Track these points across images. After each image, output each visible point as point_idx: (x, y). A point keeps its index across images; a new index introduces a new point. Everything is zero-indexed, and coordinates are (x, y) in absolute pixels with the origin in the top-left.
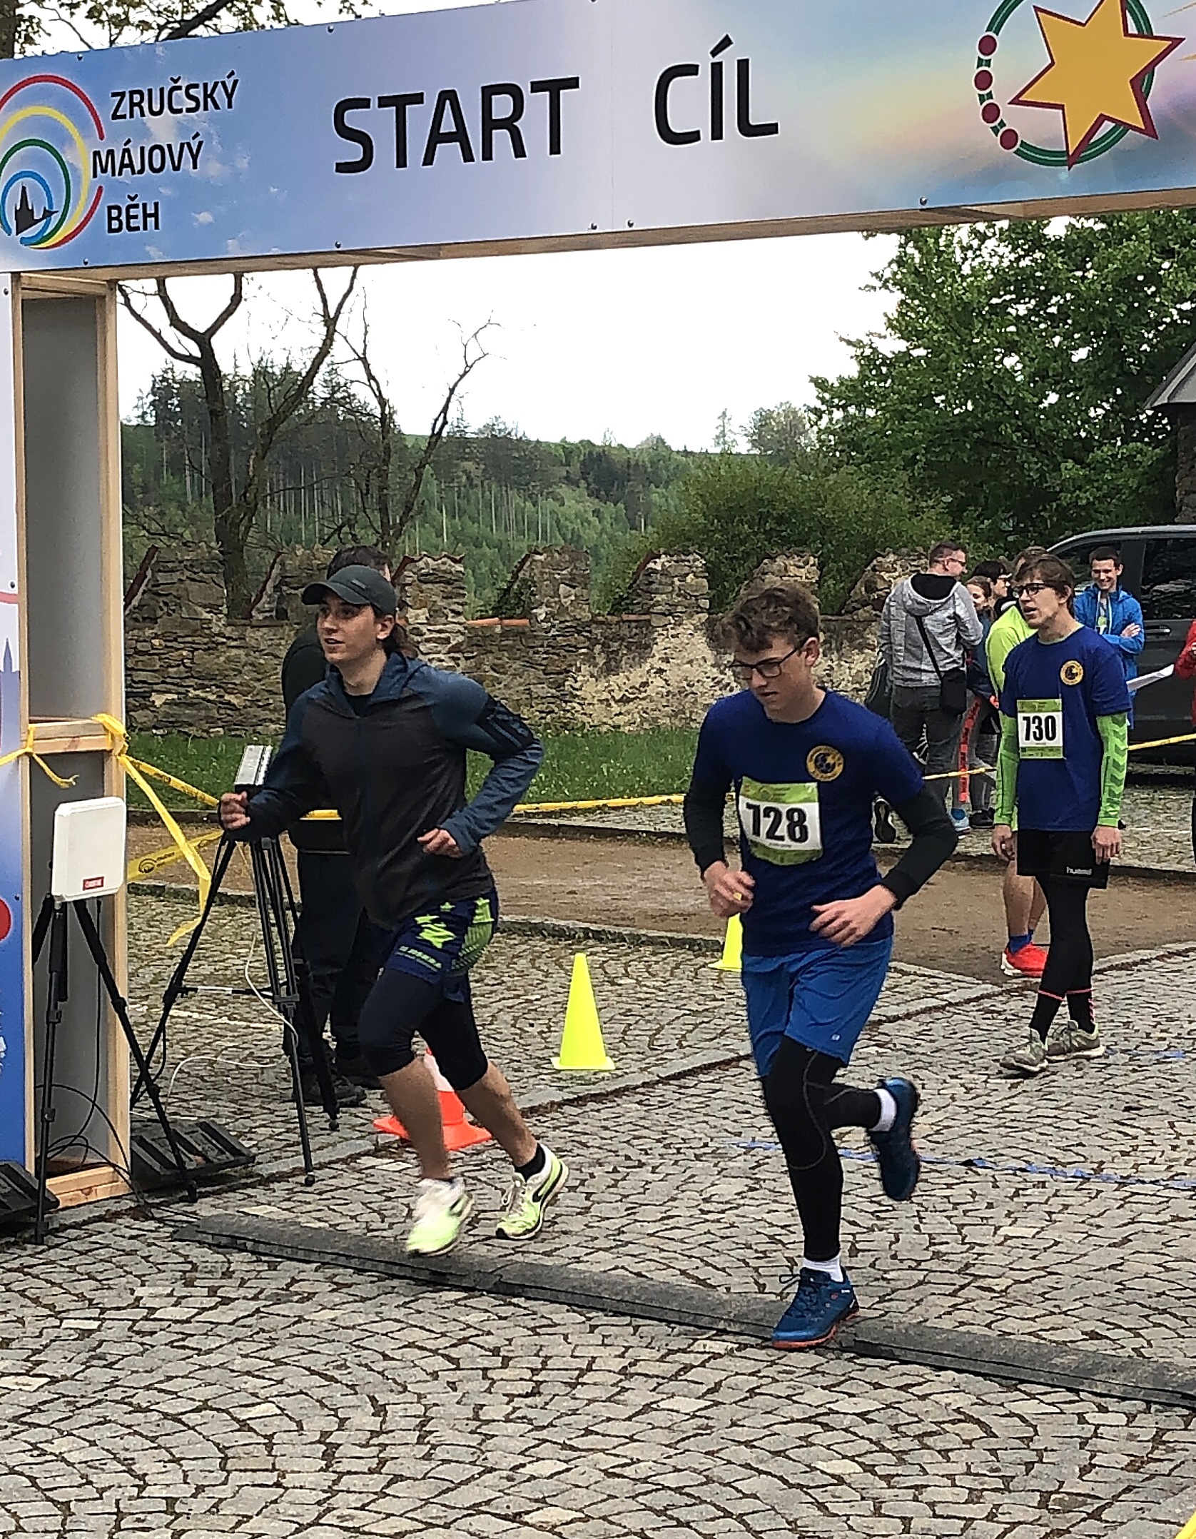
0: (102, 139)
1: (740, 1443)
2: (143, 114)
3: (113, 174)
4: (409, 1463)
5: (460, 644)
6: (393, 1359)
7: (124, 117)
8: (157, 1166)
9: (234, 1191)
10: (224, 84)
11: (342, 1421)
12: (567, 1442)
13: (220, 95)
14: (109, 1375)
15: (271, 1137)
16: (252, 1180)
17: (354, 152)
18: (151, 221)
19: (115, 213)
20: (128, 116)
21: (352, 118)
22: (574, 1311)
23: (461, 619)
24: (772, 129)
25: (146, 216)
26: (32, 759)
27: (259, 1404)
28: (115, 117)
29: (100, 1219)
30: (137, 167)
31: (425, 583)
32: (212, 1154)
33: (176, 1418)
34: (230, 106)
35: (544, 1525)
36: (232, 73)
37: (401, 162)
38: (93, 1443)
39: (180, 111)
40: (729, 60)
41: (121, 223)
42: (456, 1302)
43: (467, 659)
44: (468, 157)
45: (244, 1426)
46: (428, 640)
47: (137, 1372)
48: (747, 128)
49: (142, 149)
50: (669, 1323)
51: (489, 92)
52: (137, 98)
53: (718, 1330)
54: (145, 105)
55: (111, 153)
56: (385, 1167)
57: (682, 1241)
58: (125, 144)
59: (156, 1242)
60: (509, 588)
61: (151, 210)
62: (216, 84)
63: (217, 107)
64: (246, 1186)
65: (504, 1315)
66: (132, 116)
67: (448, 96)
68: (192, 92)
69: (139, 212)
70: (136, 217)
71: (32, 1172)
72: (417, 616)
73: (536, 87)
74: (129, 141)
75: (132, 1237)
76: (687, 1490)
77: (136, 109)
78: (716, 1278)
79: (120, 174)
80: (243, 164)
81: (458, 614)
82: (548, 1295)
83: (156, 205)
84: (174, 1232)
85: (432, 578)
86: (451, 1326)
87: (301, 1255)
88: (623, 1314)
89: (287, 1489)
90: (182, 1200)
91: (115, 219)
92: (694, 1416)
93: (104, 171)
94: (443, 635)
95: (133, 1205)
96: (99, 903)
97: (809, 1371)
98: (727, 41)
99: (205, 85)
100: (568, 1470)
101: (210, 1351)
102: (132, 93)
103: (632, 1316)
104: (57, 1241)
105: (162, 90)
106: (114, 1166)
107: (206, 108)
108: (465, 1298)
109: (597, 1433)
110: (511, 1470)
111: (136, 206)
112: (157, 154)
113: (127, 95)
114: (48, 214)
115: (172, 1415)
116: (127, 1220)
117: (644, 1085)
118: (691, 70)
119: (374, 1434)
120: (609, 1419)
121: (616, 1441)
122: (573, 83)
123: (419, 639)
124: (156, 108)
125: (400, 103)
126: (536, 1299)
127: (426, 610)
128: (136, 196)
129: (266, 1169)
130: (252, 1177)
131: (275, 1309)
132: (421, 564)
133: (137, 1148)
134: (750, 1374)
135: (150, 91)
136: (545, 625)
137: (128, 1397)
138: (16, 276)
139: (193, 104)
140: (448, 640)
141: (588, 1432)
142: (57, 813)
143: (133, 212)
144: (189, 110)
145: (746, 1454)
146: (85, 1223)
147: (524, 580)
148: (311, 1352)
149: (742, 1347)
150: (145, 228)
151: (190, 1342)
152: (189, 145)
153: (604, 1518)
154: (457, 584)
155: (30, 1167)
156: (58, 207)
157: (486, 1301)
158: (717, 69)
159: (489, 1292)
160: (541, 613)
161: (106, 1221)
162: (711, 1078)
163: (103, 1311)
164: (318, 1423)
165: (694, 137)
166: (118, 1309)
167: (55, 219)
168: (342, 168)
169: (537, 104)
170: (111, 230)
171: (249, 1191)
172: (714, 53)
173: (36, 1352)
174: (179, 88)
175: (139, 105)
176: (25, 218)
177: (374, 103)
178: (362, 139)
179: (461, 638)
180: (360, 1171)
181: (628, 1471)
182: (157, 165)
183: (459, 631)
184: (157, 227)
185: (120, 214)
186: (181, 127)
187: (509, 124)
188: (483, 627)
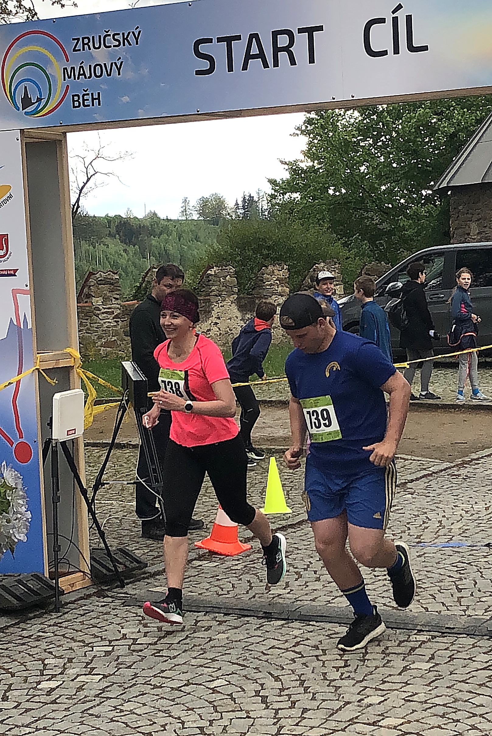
0: (68, 61)
1: (460, 682)
3: (75, 79)
4: (307, 702)
5: (119, 313)
6: (268, 655)
7: (80, 50)
8: (104, 571)
9: (139, 581)
10: (133, 33)
11: (262, 685)
12: (377, 687)
13: (131, 38)
14: (131, 672)
15: (144, 554)
16: (147, 575)
17: (205, 65)
18: (96, 102)
19: (76, 98)
20: (82, 49)
21: (203, 49)
22: (343, 626)
23: (119, 302)
24: (425, 48)
25: (93, 99)
26: (39, 371)
27: (213, 680)
28: (74, 50)
29: (81, 598)
30: (88, 75)
31: (101, 284)
32: (128, 563)
33: (178, 690)
34: (137, 44)
35: (390, 726)
36: (138, 27)
37: (230, 69)
38: (144, 705)
39: (110, 47)
40: (401, 16)
41: (79, 103)
42: (282, 625)
43: (122, 321)
44: (266, 65)
45: (214, 691)
46: (103, 313)
47: (144, 669)
48: (412, 48)
49: (90, 66)
50: (392, 628)
51: (275, 34)
52: (86, 41)
53: (418, 630)
54: (91, 44)
55: (73, 68)
56: (206, 565)
57: (374, 590)
58: (81, 64)
59: (117, 607)
60: (141, 286)
61: (96, 96)
62: (129, 33)
63: (130, 45)
64: (144, 578)
65: (310, 630)
66: (84, 50)
68: (116, 37)
69: (89, 97)
70: (88, 100)
71: (48, 576)
72: (97, 301)
73: (301, 31)
74: (83, 62)
75: (102, 606)
77: (86, 46)
79: (78, 79)
80: (145, 72)
81: (117, 299)
83: (99, 93)
84: (124, 602)
85: (104, 282)
86: (287, 637)
87: (193, 609)
89: (254, 719)
90: (117, 587)
91: (76, 101)
92: (430, 671)
93: (69, 77)
94: (110, 310)
95: (96, 591)
96: (73, 442)
98: (400, 6)
99: (123, 34)
100: (386, 700)
101: (175, 657)
102: (83, 39)
104: (66, 610)
105: (100, 36)
106: (83, 572)
107: (124, 45)
108: (286, 624)
109: (389, 682)
110: (358, 702)
111: (88, 94)
112: (98, 68)
113: (81, 39)
114: (39, 100)
115: (175, 688)
116: (96, 598)
118: (383, 21)
119: (282, 690)
120: (390, 675)
121: (401, 685)
122: (320, 28)
123: (99, 312)
124: (97, 46)
125: (229, 40)
126: (322, 622)
127: (101, 298)
128: (87, 89)
129: (151, 569)
130: (146, 574)
131: (195, 635)
132: (98, 275)
133: (93, 563)
134: (445, 649)
135: (93, 37)
137: (148, 681)
138: (22, 131)
139: (117, 43)
140: (113, 313)
141: (384, 682)
142: (54, 398)
143: (85, 97)
144: (114, 46)
145: (466, 687)
146: (76, 600)
147: (148, 281)
148: (226, 654)
149: (433, 637)
150: (93, 105)
151: (164, 653)
152: (115, 63)
153: (418, 721)
154: (116, 285)
155: (46, 574)
156: (45, 96)
157: (297, 624)
158: (395, 20)
159: (296, 620)
163: (110, 641)
164: (251, 687)
165: (385, 53)
166: (117, 640)
167: (43, 102)
168: (198, 73)
169: (302, 40)
170: (74, 107)
171: (149, 581)
172: (393, 12)
173: (88, 663)
174: (110, 35)
175: (87, 44)
176: (26, 102)
177: (215, 40)
178: (210, 59)
179: (119, 311)
180: (195, 568)
181: (415, 698)
182: (98, 74)
183: (118, 308)
184: (99, 104)
185: (79, 99)
186: (110, 54)
187: (286, 49)
188: (129, 305)
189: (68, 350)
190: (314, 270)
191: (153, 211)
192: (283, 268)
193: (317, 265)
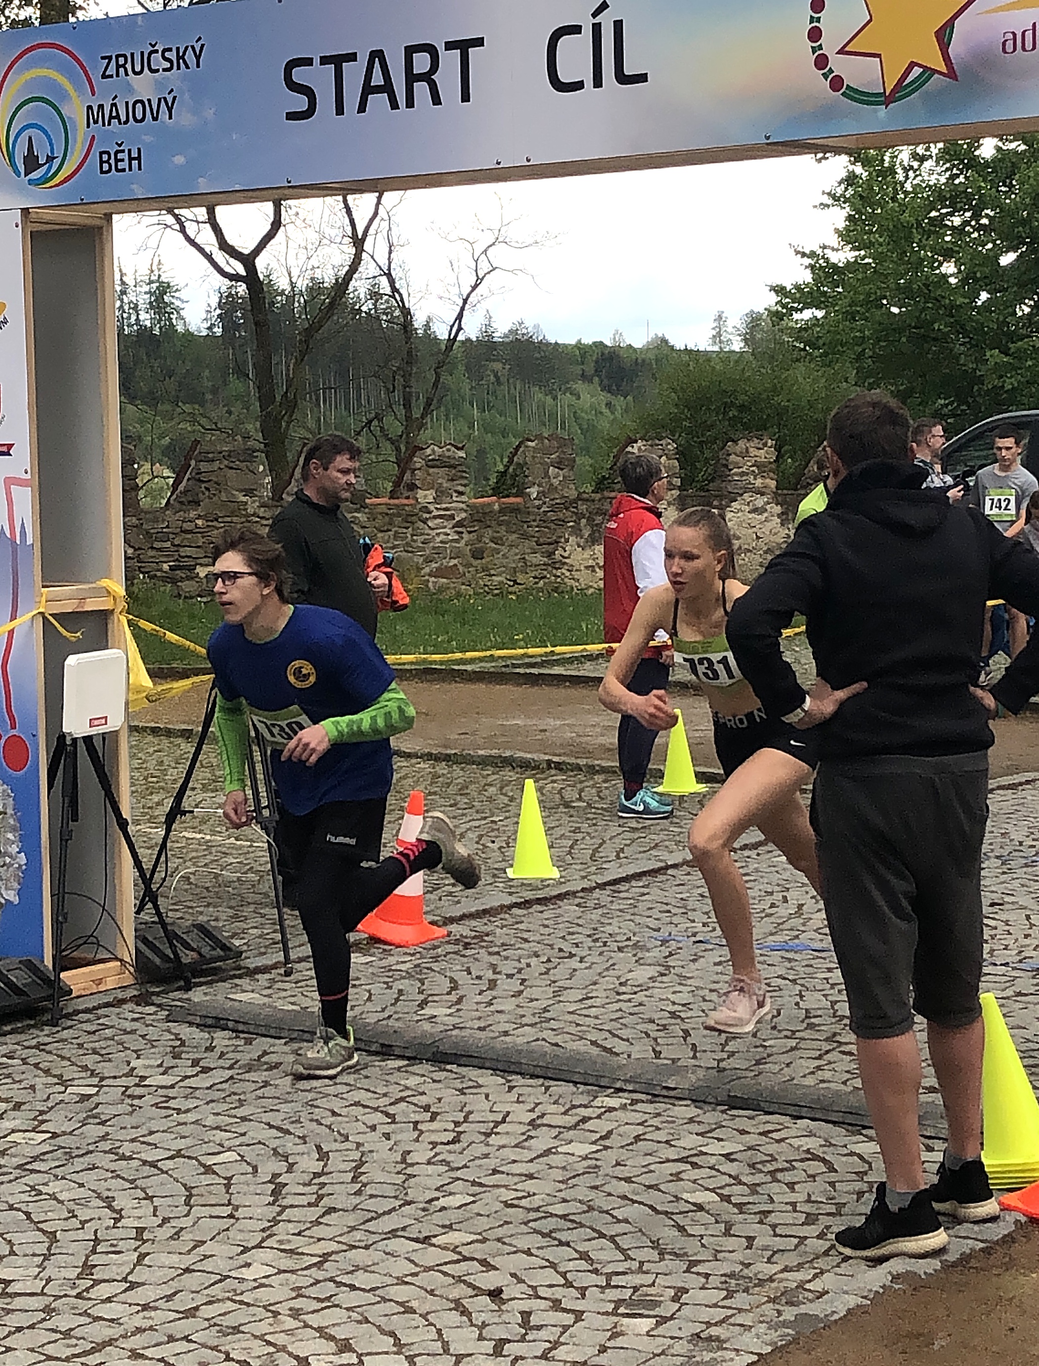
0: (93, 95)
1: (621, 1179)
2: (127, 74)
4: (343, 1198)
5: (464, 519)
6: (340, 1115)
7: (111, 76)
8: (157, 961)
9: (224, 981)
10: (193, 47)
11: (291, 1165)
12: (477, 1180)
13: (190, 57)
16: (240, 972)
17: (301, 103)
18: (135, 163)
21: (298, 75)
22: (497, 1075)
23: (464, 498)
24: (642, 78)
25: (131, 159)
26: (44, 618)
27: (219, 1153)
28: (104, 76)
29: (107, 1005)
30: (123, 118)
31: (433, 467)
32: (205, 950)
33: (153, 1164)
34: (198, 66)
35: (448, 1246)
36: (200, 38)
37: (340, 111)
38: (81, 1185)
39: (158, 71)
40: (606, 21)
42: (399, 1069)
43: (470, 532)
44: (394, 105)
45: (209, 1170)
46: (435, 517)
48: (622, 78)
49: (127, 103)
50: (575, 1083)
51: (410, 51)
52: (121, 61)
53: (616, 1089)
54: (129, 66)
57: (596, 1017)
59: (153, 1023)
60: (506, 471)
61: (135, 154)
62: (186, 48)
63: (187, 67)
64: (235, 977)
65: (437, 1079)
66: (118, 75)
67: (377, 55)
68: (167, 54)
69: (124, 156)
70: (122, 160)
71: (51, 967)
72: (425, 496)
73: (449, 46)
74: (116, 97)
75: (134, 1020)
76: (571, 1217)
77: (122, 70)
78: (620, 1046)
79: (109, 124)
80: (210, 113)
81: (461, 493)
82: (476, 1062)
83: (139, 150)
84: (169, 1015)
85: (438, 463)
86: (393, 1089)
87: (272, 1032)
88: (538, 1077)
89: (238, 1219)
90: (179, 989)
92: (584, 1159)
93: (96, 122)
94: (448, 513)
95: (136, 993)
96: (104, 739)
97: (688, 1121)
99: (178, 49)
100: (474, 1202)
101: (188, 1111)
102: (118, 56)
103: (545, 1078)
104: (70, 1023)
105: (142, 53)
106: (121, 960)
107: (179, 68)
108: (407, 1065)
109: (503, 1173)
111: (123, 151)
112: (139, 107)
113: (114, 58)
114: (50, 159)
115: (150, 1162)
116: (130, 1006)
117: (583, 890)
118: (576, 30)
119: (316, 1175)
120: (514, 1161)
121: (516, 1179)
122: (479, 42)
123: (428, 516)
124: (138, 68)
125: (338, 61)
126: (466, 1066)
127: (433, 492)
129: (252, 963)
130: (240, 969)
131: (247, 1076)
132: (429, 451)
134: (638, 1124)
135: (132, 54)
136: (537, 503)
137: (115, 1148)
138: (25, 211)
139: (168, 65)
140: (452, 517)
141: (495, 1172)
143: (120, 156)
144: (164, 70)
145: (624, 1188)
146: (95, 1008)
148: (272, 1110)
149: (634, 1102)
151: (172, 1104)
152: (165, 99)
154: (460, 468)
155: (48, 962)
156: (59, 153)
157: (425, 1068)
158: (597, 28)
159: (427, 1060)
160: (533, 492)
161: (113, 1006)
162: (641, 884)
163: (102, 1079)
164: (271, 1167)
165: (579, 85)
166: (115, 1077)
167: (56, 163)
168: (291, 116)
169: (450, 60)
171: (237, 981)
172: (594, 15)
173: (42, 1113)
174: (157, 52)
175: (124, 66)
176: (31, 163)
177: (317, 62)
178: (308, 92)
179: (464, 515)
181: (523, 1203)
182: (139, 116)
183: (462, 509)
184: (140, 169)
185: (109, 158)
186: (159, 84)
187: (427, 77)
188: (483, 505)
191: (660, 335)
192: (765, 445)
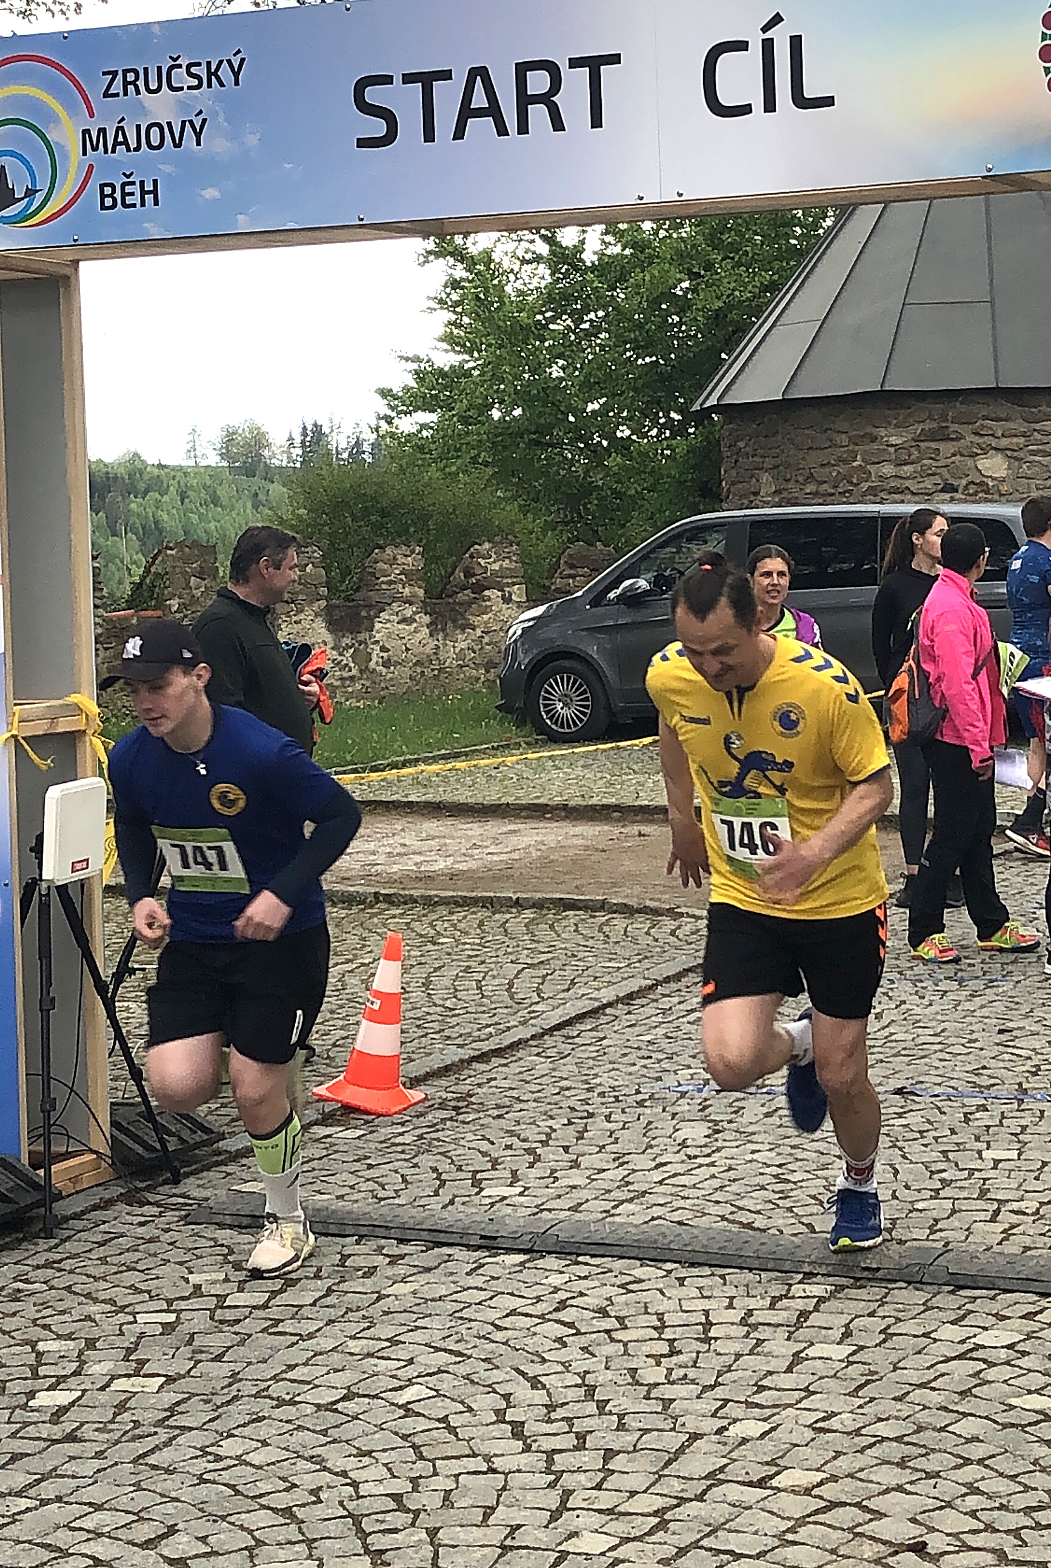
0: (92, 115)
1: (918, 1386)
2: (138, 92)
4: (611, 1436)
5: (100, 634)
7: (117, 95)
8: (140, 1150)
9: (210, 1170)
10: (230, 62)
11: (507, 1398)
13: (225, 72)
14: (224, 1369)
16: (223, 1157)
17: (378, 127)
18: (149, 198)
19: (108, 190)
21: (372, 95)
22: (648, 1265)
23: (100, 611)
24: (829, 101)
25: (144, 192)
27: (401, 1388)
28: (106, 95)
29: (99, 1207)
30: (133, 144)
33: (331, 1407)
34: (237, 83)
36: (239, 51)
37: (429, 136)
38: (264, 1443)
39: (182, 89)
40: (781, 37)
42: (522, 1264)
44: (502, 131)
45: (408, 1410)
47: (250, 1364)
48: (801, 101)
49: (138, 127)
51: (522, 69)
52: (131, 77)
53: (805, 1273)
54: (141, 83)
56: (340, 1135)
59: (172, 1226)
60: (140, 584)
61: (149, 187)
62: (221, 62)
63: (222, 85)
64: (218, 1164)
65: (583, 1275)
66: (126, 94)
67: (479, 73)
68: (193, 70)
69: (136, 189)
70: (132, 194)
71: (27, 1164)
73: (574, 63)
74: (123, 119)
75: (141, 1224)
76: (906, 1439)
77: (131, 88)
78: (760, 1222)
79: (113, 151)
80: (252, 140)
83: (155, 182)
86: (539, 1290)
88: (700, 1265)
89: (506, 1474)
90: (165, 1183)
92: (851, 1363)
93: (95, 148)
95: (121, 1190)
97: (922, 1308)
98: (778, 18)
99: (209, 64)
100: (773, 1429)
101: (311, 1336)
102: (125, 72)
103: (711, 1266)
105: (159, 69)
106: (98, 1152)
107: (210, 86)
108: (529, 1261)
111: (133, 183)
112: (155, 131)
114: (30, 193)
115: (323, 1405)
116: (124, 1207)
118: (742, 46)
119: (551, 1408)
120: (771, 1373)
121: (796, 1395)
122: (615, 59)
124: (153, 86)
125: (427, 80)
126: (603, 1256)
131: (344, 1287)
133: (116, 1133)
134: (871, 1315)
135: (146, 70)
137: (263, 1390)
139: (195, 82)
141: (761, 1389)
142: (47, 795)
143: (128, 189)
144: (189, 88)
146: (84, 1213)
147: (157, 574)
150: (142, 204)
151: (288, 1327)
152: (191, 122)
153: (851, 1476)
155: (26, 1159)
156: (43, 185)
157: (551, 1262)
158: (768, 46)
159: (549, 1252)
160: (174, 604)
163: (170, 1301)
165: (746, 110)
166: (184, 1299)
167: (39, 198)
168: (362, 143)
169: (576, 81)
171: (224, 1168)
172: (765, 29)
173: (129, 1351)
174: (180, 66)
175: (134, 83)
176: (4, 196)
177: (398, 80)
178: (387, 115)
179: (100, 630)
180: (318, 1140)
182: (155, 142)
183: (98, 624)
184: (156, 203)
185: (114, 191)
186: (183, 106)
187: (545, 99)
188: (119, 618)
189: (74, 698)
190: (471, 556)
192: (413, 552)
193: (476, 547)
